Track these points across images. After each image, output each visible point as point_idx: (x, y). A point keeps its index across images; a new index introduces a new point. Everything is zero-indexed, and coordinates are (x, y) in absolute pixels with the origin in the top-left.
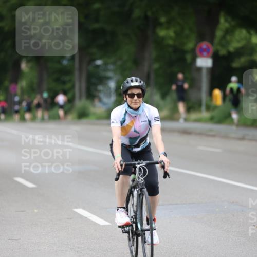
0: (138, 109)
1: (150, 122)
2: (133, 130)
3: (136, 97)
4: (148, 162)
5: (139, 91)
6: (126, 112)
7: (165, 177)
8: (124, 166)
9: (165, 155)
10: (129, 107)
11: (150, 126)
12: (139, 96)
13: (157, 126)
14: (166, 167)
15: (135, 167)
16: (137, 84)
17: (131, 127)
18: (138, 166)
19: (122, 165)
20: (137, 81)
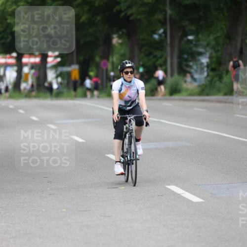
0: (130, 82)
1: (138, 91)
2: (127, 95)
3: (129, 74)
4: (135, 116)
5: (131, 70)
6: (122, 84)
7: (146, 126)
8: (119, 118)
9: (147, 111)
10: (125, 80)
11: (138, 93)
12: (132, 73)
13: (142, 93)
14: (147, 119)
15: (127, 119)
16: (130, 65)
17: (126, 94)
18: (129, 118)
19: (118, 117)
20: (129, 63)
